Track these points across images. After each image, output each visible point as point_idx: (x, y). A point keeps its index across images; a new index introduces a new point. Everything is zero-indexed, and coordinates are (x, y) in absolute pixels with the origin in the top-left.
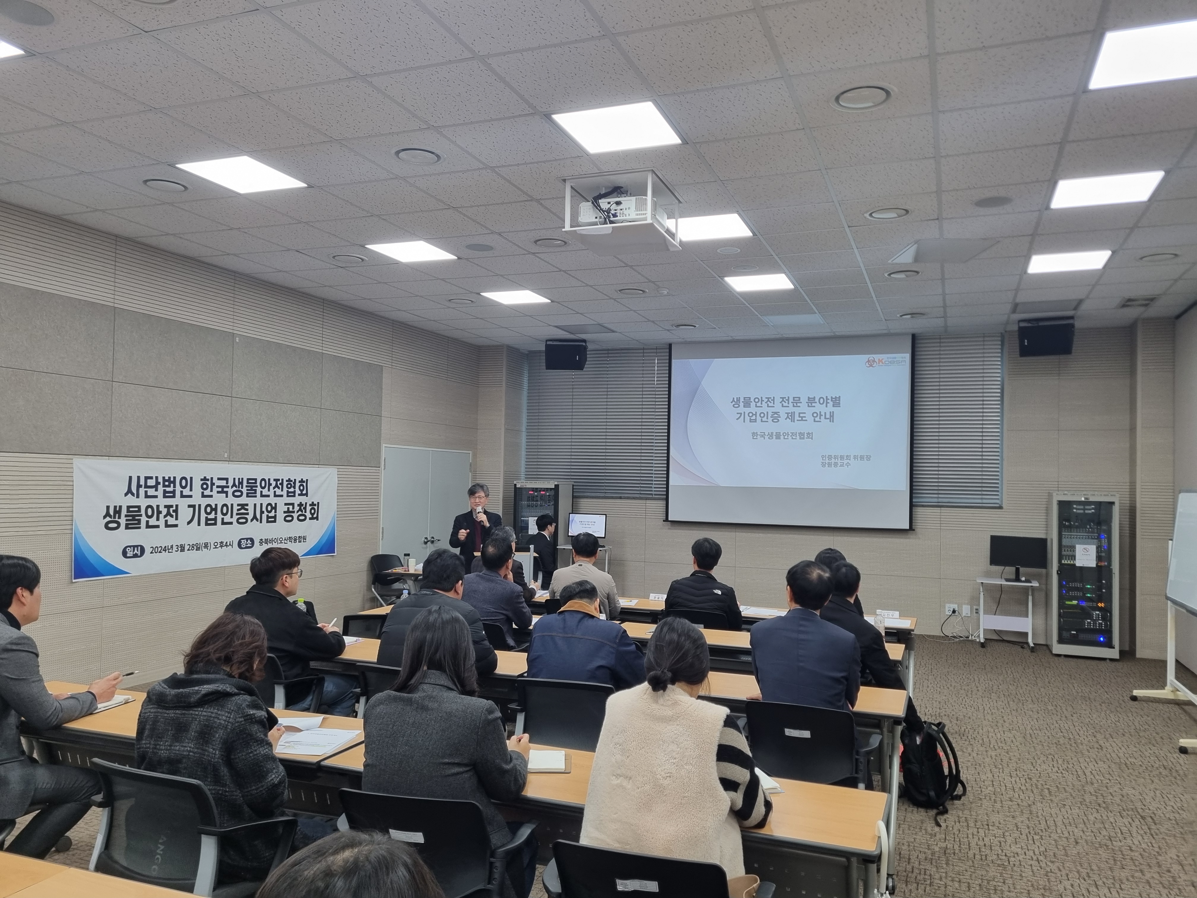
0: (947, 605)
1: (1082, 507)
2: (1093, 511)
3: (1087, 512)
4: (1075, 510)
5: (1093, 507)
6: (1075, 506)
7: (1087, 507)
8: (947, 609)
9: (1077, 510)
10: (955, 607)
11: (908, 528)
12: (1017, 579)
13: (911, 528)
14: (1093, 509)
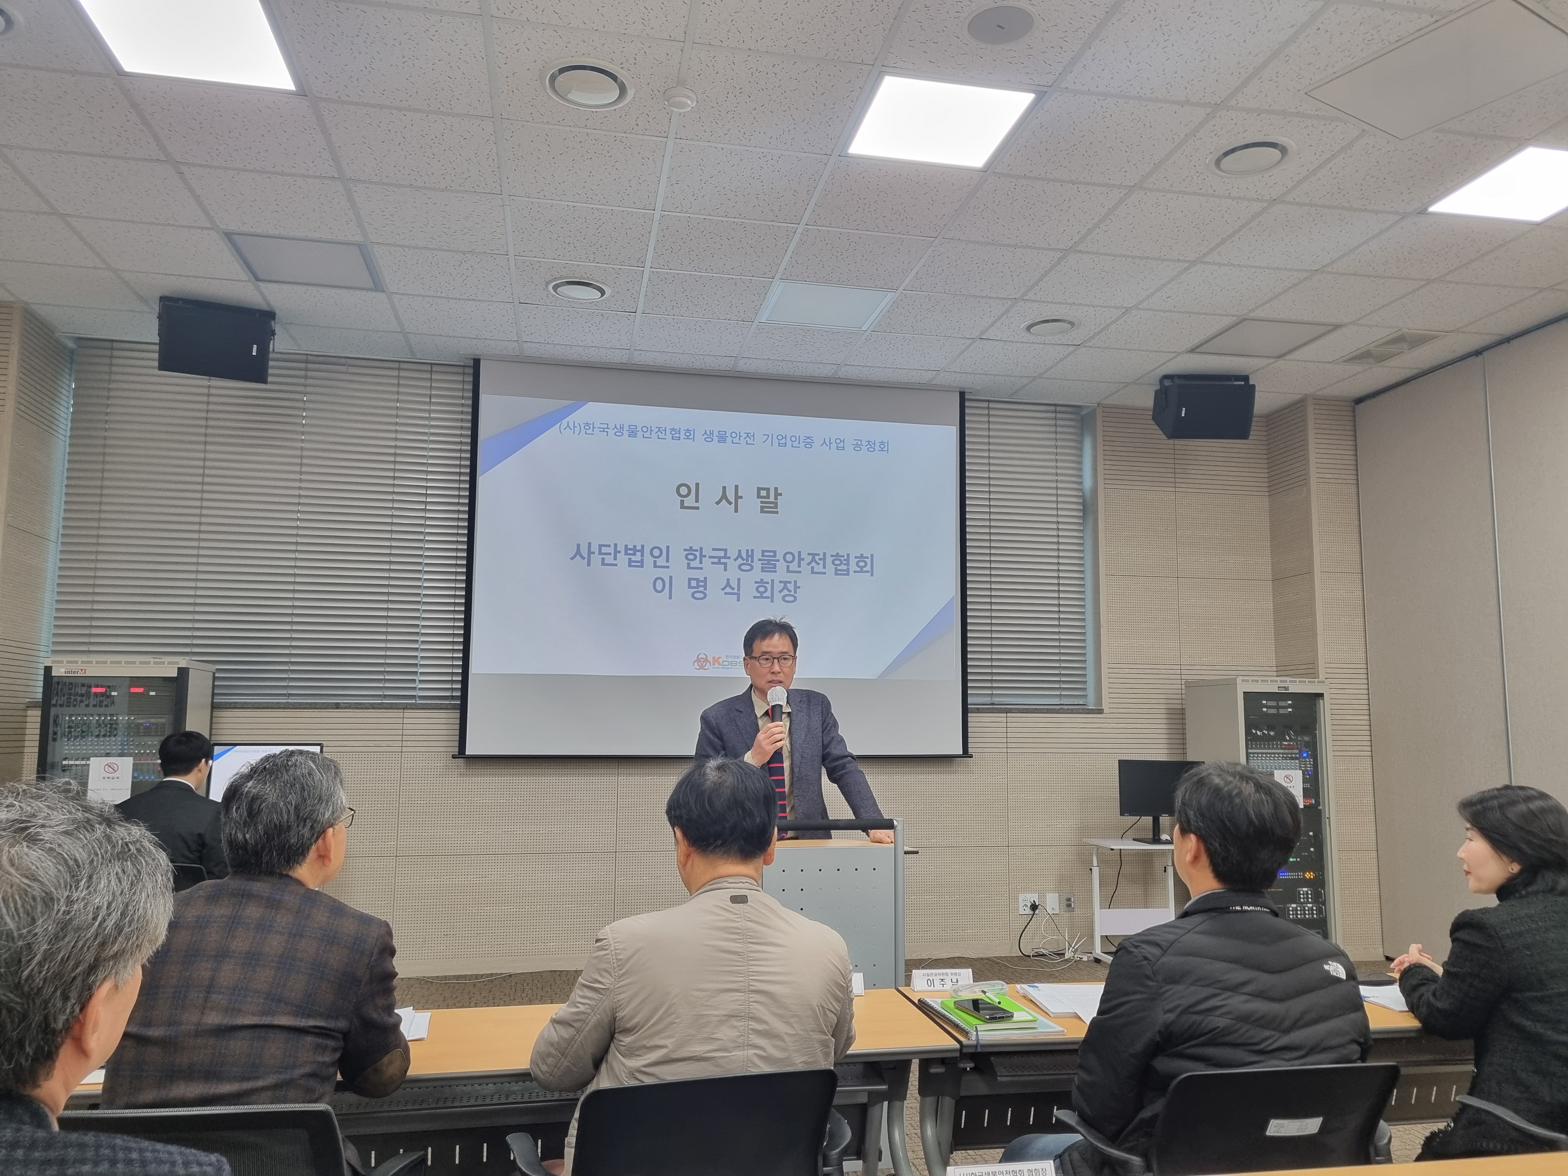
0: (1022, 897)
1: (1274, 703)
2: (1290, 710)
3: (1282, 711)
4: (1265, 709)
5: (1290, 702)
6: (1264, 702)
7: (1281, 704)
8: (1021, 904)
9: (1267, 708)
10: (1034, 898)
11: (961, 753)
12: (1156, 840)
13: (966, 753)
14: (1289, 706)
